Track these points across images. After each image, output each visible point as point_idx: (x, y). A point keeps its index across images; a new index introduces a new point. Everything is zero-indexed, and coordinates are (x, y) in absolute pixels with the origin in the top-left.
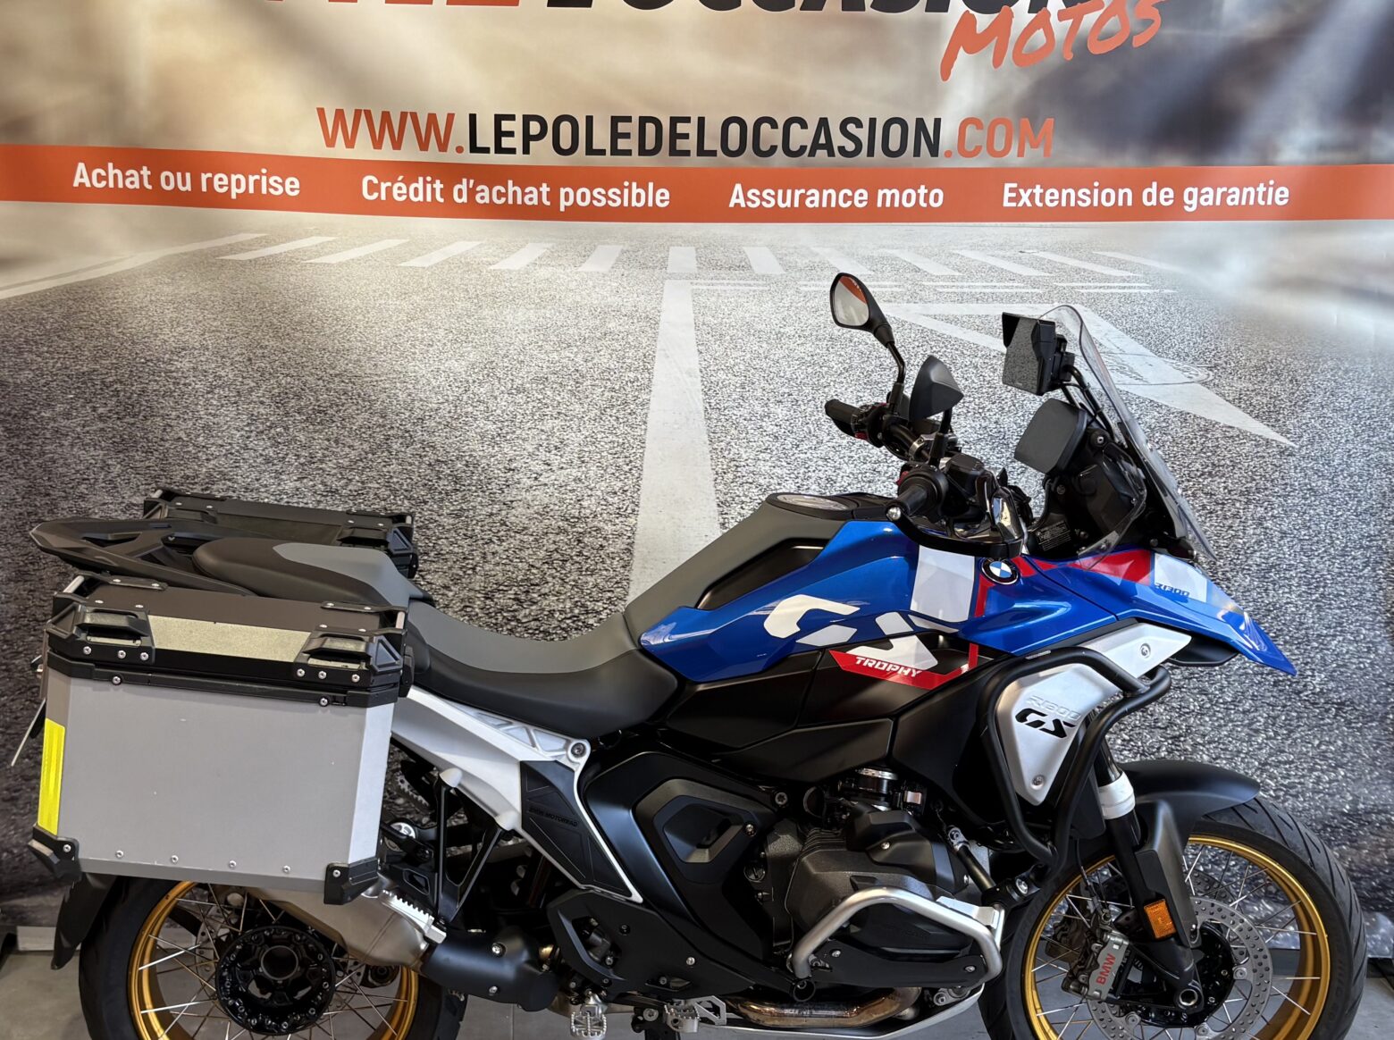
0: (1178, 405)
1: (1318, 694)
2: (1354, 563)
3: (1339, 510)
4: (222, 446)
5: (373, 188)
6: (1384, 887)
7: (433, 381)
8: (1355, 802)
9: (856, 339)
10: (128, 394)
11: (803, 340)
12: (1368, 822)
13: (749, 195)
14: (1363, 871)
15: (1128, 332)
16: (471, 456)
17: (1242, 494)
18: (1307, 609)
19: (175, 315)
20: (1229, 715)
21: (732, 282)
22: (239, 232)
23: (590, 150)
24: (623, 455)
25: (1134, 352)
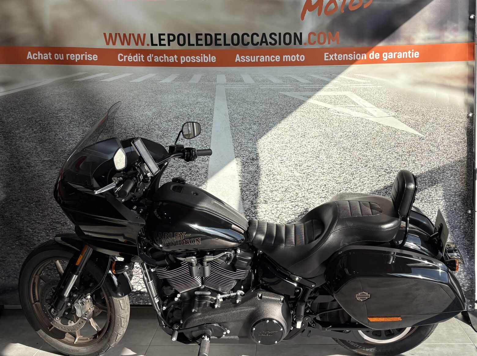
0: (386, 124)
2: (447, 175)
3: (441, 157)
4: (74, 140)
7: (141, 118)
9: (278, 104)
10: (44, 124)
11: (262, 104)
13: (242, 58)
15: (367, 100)
17: (407, 152)
21: (238, 86)
22: (78, 72)
23: (189, 44)
24: (204, 141)
25: (369, 106)
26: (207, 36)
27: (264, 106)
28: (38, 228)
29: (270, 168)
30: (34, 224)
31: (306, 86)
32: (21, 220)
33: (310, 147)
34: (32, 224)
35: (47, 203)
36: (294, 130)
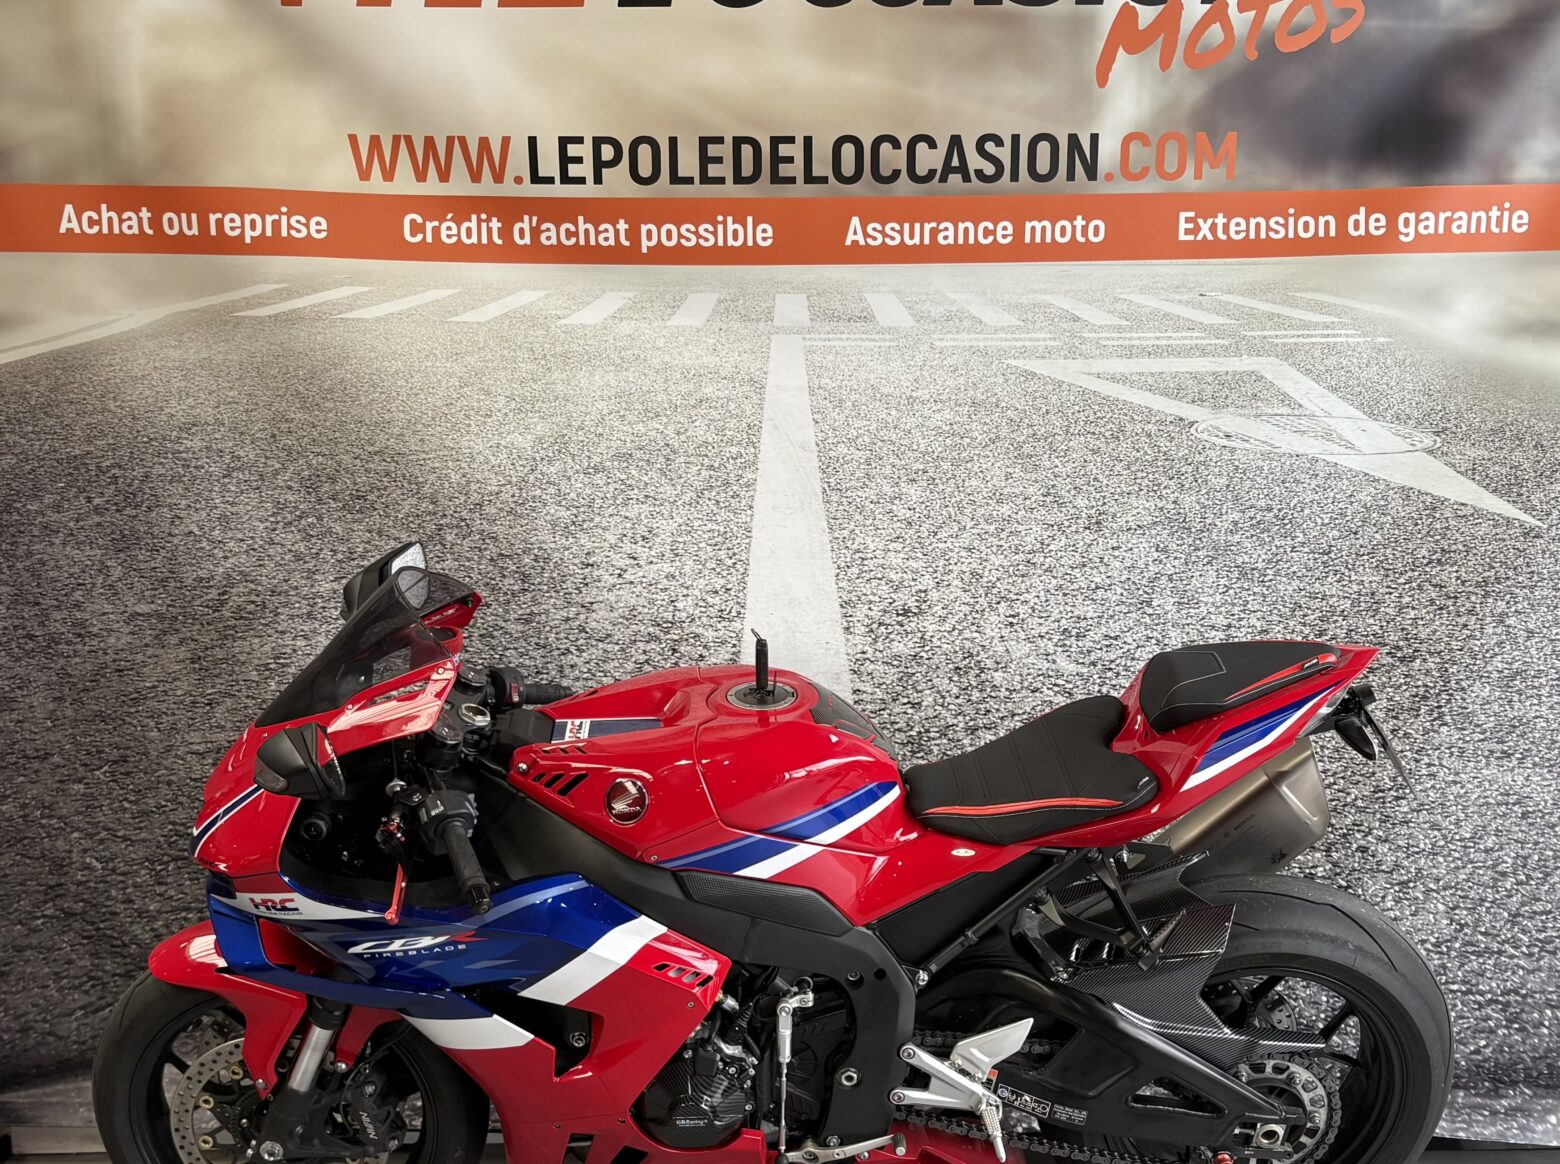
0: (1399, 478)
4: (243, 540)
5: (417, 228)
7: (492, 459)
9: (1003, 404)
10: (129, 481)
11: (940, 405)
13: (869, 229)
15: (1335, 390)
16: (540, 548)
17: (1478, 585)
19: (183, 384)
20: (1468, 855)
21: (852, 336)
22: (256, 283)
23: (675, 179)
24: (725, 546)
25: (1342, 415)
26: (743, 146)
27: (948, 414)
28: (124, 856)
29: (968, 644)
30: (108, 843)
31: (1108, 338)
32: (60, 828)
33: (1117, 564)
34: (102, 841)
35: (155, 767)
36: (1060, 505)
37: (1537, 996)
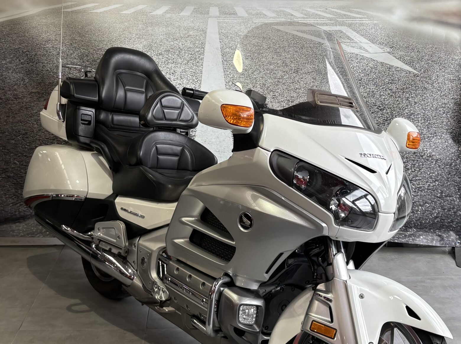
0: (380, 60)
1: (429, 157)
2: (440, 112)
3: (434, 95)
6: (452, 222)
8: (442, 193)
9: (271, 38)
10: (31, 55)
11: (254, 38)
12: (447, 200)
14: (446, 217)
15: (362, 36)
17: (401, 90)
18: (424, 128)
21: (231, 19)
22: (68, 2)
24: (195, 76)
25: (364, 42)
27: (257, 40)
28: (25, 161)
30: (21, 157)
31: (301, 21)
32: (8, 152)
33: (302, 82)
34: (19, 156)
35: (35, 135)
36: (287, 66)
37: (417, 203)
